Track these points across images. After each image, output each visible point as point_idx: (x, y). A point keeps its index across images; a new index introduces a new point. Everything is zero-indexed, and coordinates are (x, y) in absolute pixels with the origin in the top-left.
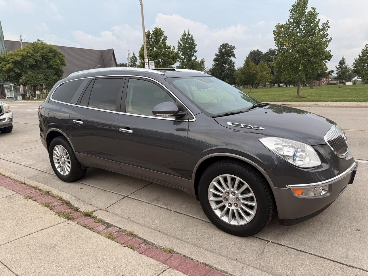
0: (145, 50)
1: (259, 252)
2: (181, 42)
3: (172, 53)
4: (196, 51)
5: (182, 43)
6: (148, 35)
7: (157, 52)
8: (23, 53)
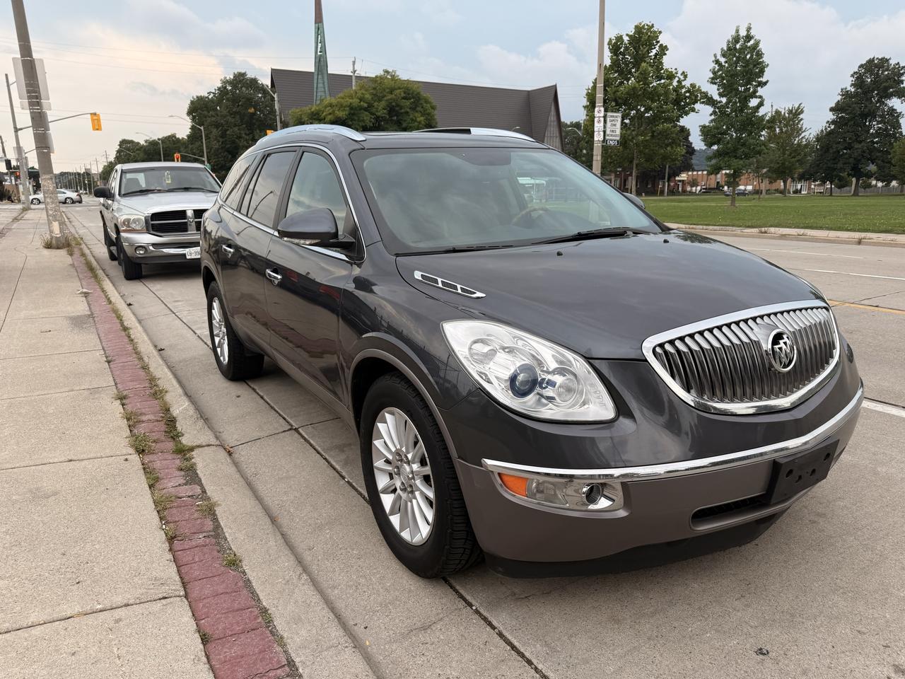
0: (600, 85)
1: (419, 624)
2: (723, 60)
3: (675, 90)
4: (765, 83)
5: (726, 62)
6: (615, 47)
7: (634, 89)
8: (351, 100)
